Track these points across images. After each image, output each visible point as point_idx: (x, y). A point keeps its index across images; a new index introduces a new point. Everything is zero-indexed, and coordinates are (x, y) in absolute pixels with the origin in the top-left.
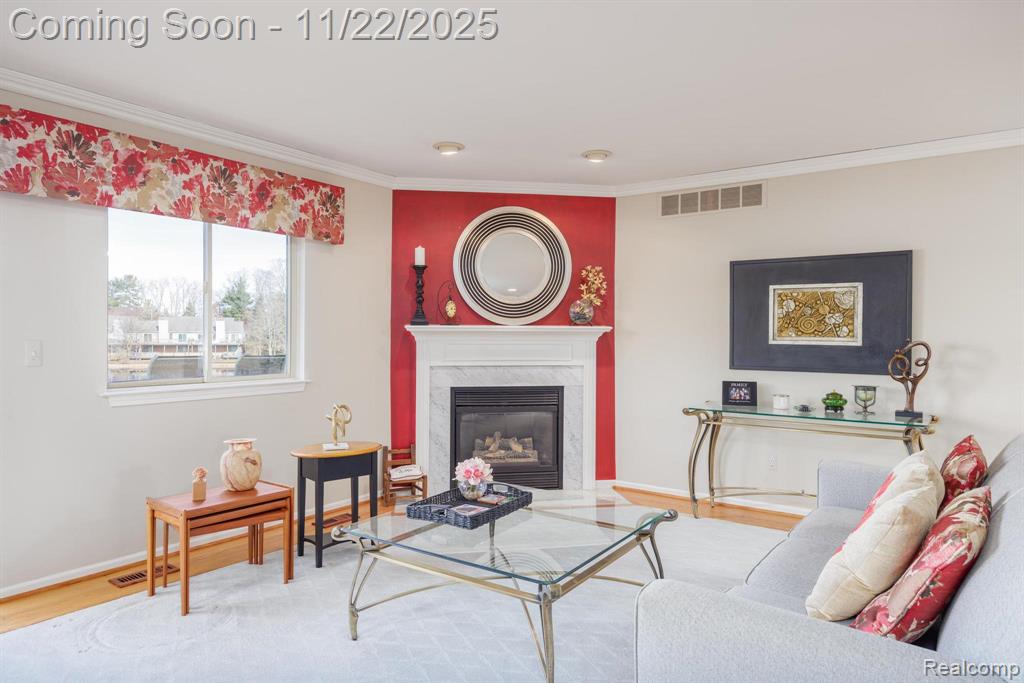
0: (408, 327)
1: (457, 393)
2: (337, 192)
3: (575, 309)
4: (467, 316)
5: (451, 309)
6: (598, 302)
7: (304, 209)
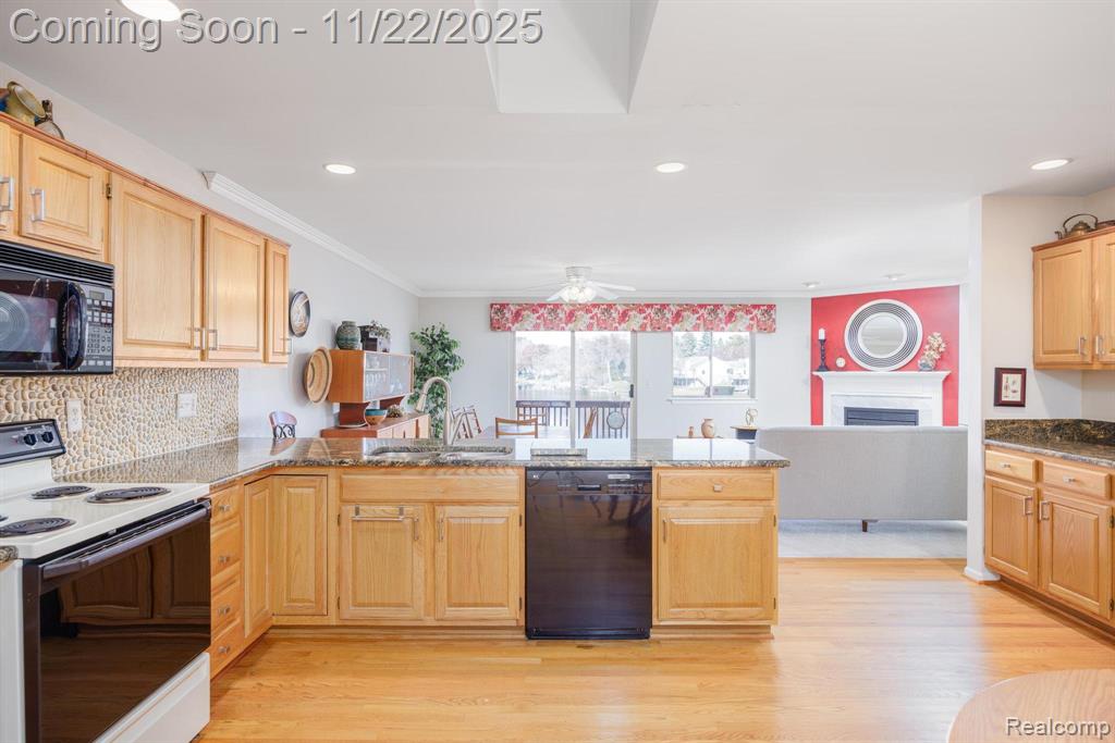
0: (815, 373)
1: (848, 411)
2: (771, 307)
3: (922, 361)
4: (851, 366)
5: (841, 362)
6: (938, 357)
7: (752, 319)
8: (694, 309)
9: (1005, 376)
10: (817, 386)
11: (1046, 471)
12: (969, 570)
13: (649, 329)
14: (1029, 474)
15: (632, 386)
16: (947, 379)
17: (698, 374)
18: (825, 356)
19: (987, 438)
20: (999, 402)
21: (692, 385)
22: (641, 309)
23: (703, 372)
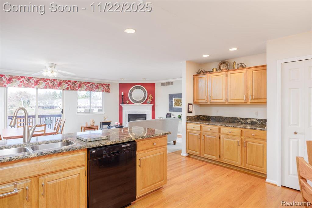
0: (121, 105)
1: (129, 115)
2: (109, 85)
3: (147, 102)
4: (130, 103)
5: (128, 102)
6: (151, 100)
7: (103, 88)
8: (85, 84)
9: (190, 105)
10: (121, 109)
11: (203, 128)
12: (182, 154)
13: (69, 89)
14: (199, 129)
15: (63, 109)
16: (153, 106)
17: (59, 105)
18: (123, 100)
19: (187, 121)
20: (189, 112)
21: (56, 109)
22: (66, 82)
23: (60, 104)
